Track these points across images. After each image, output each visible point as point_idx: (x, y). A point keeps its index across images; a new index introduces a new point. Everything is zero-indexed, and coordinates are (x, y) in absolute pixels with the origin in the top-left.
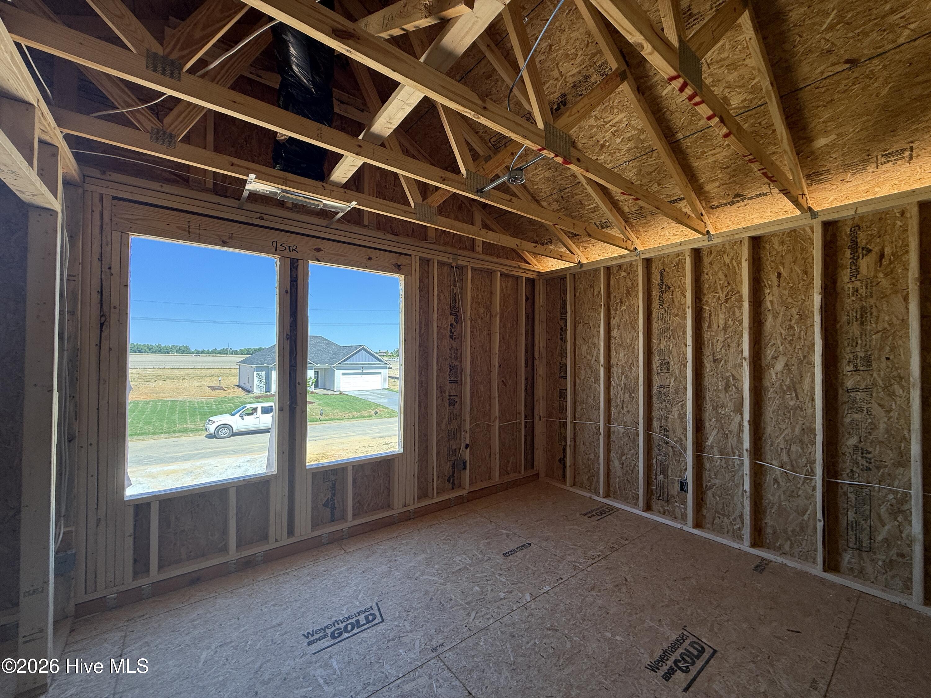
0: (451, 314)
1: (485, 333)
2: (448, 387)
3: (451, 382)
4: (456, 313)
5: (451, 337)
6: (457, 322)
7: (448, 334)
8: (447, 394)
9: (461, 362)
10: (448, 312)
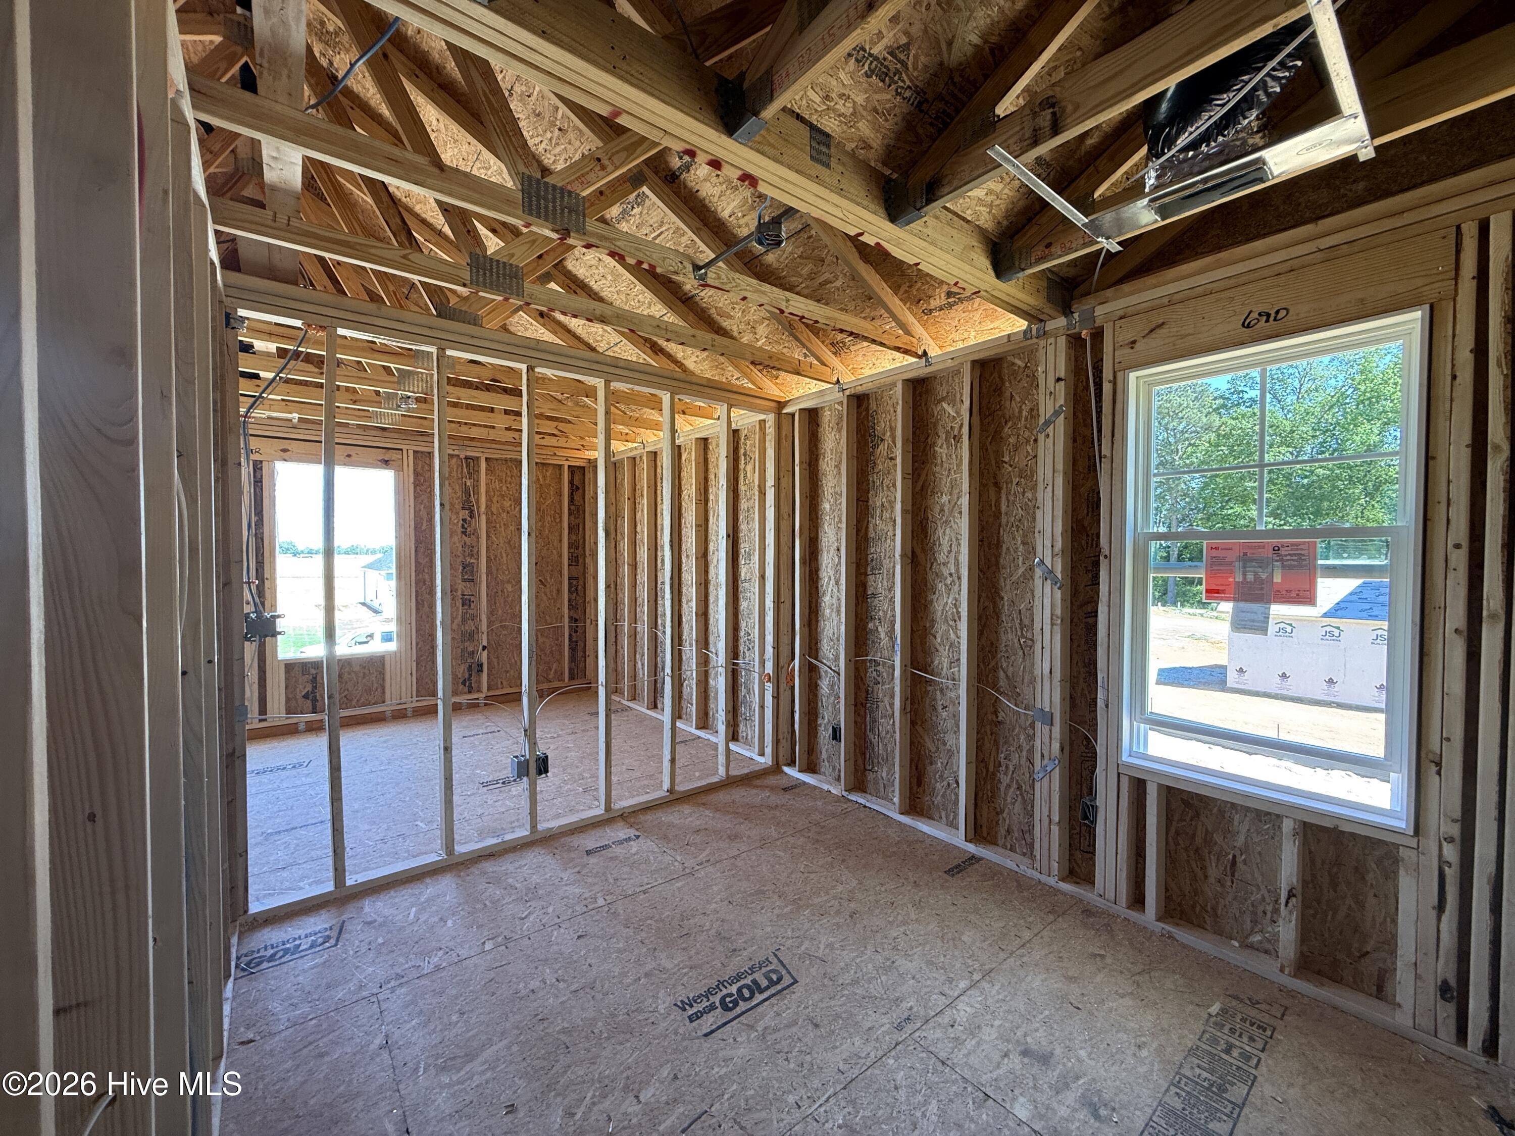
0: (463, 508)
1: (512, 528)
2: (460, 586)
3: (464, 580)
4: (469, 507)
5: (464, 533)
6: (471, 517)
7: (460, 530)
8: (459, 593)
9: (478, 559)
10: (458, 506)
